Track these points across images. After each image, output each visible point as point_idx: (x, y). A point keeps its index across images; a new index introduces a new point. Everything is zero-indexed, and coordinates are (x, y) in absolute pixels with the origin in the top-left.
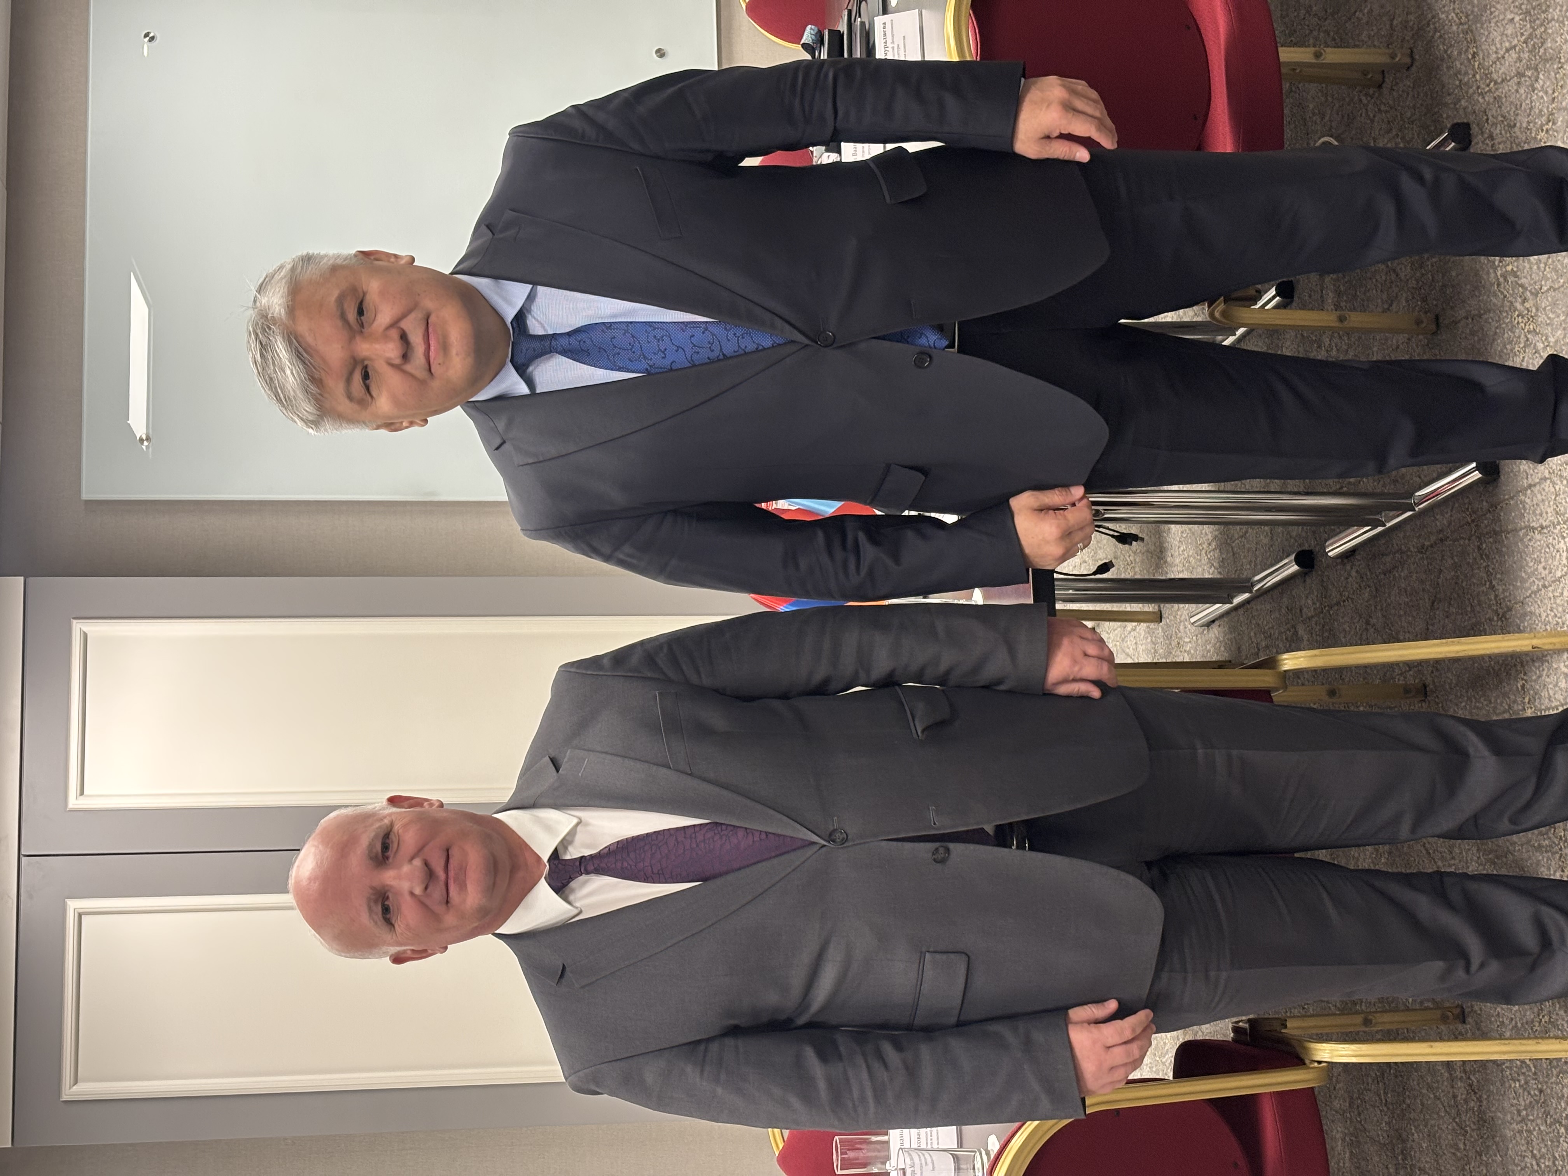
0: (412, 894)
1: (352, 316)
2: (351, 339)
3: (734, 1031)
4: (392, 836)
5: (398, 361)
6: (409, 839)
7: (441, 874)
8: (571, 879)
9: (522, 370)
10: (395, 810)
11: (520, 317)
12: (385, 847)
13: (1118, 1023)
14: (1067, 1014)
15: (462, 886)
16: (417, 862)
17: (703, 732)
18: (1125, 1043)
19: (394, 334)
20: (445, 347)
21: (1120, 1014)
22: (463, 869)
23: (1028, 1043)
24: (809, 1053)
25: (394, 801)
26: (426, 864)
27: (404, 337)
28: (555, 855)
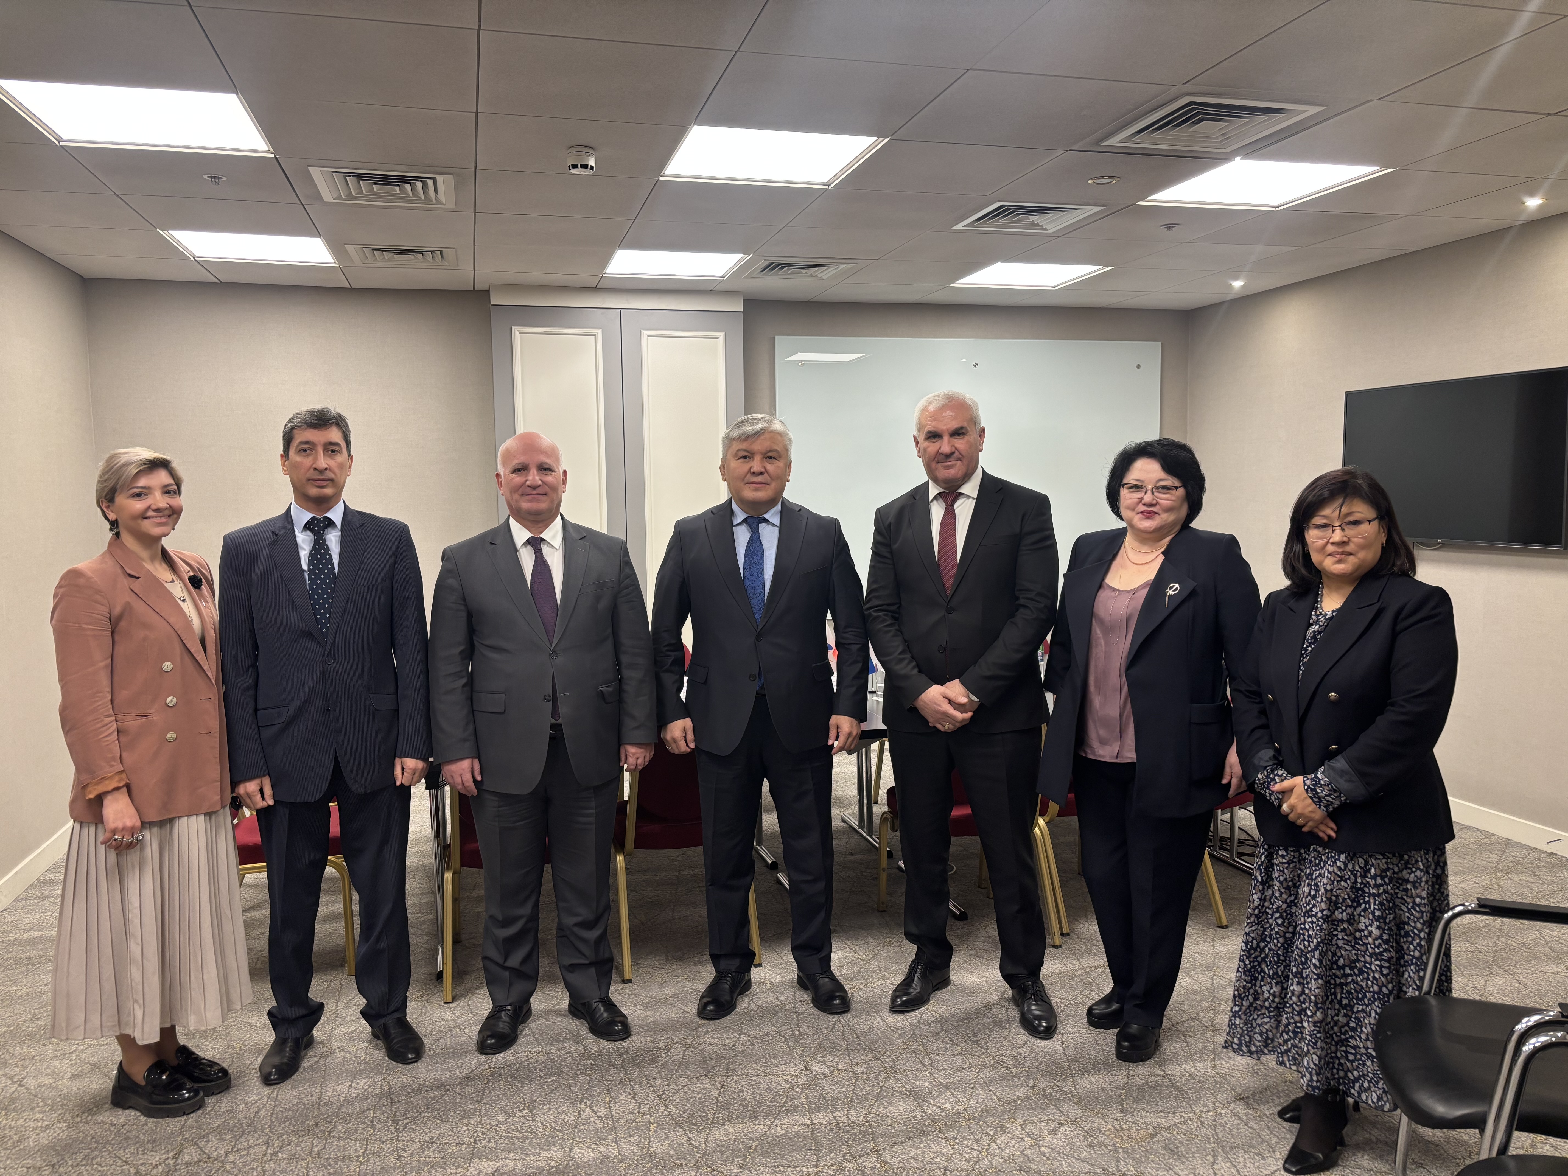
0: (527, 480)
1: (770, 454)
2: (762, 453)
3: (470, 616)
4: (550, 473)
5: (752, 470)
6: (549, 479)
7: (535, 492)
8: (532, 546)
9: (745, 521)
10: (561, 473)
11: (766, 521)
12: (546, 469)
13: (471, 780)
14: (476, 758)
15: (530, 501)
16: (540, 482)
17: (598, 598)
18: (463, 783)
19: (763, 470)
20: (756, 490)
21: (475, 781)
22: (538, 501)
23: (465, 740)
24: (462, 648)
25: (565, 472)
26: (539, 486)
27: (761, 473)
28: (542, 540)
